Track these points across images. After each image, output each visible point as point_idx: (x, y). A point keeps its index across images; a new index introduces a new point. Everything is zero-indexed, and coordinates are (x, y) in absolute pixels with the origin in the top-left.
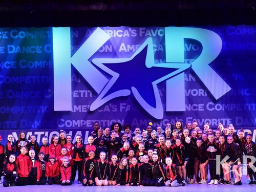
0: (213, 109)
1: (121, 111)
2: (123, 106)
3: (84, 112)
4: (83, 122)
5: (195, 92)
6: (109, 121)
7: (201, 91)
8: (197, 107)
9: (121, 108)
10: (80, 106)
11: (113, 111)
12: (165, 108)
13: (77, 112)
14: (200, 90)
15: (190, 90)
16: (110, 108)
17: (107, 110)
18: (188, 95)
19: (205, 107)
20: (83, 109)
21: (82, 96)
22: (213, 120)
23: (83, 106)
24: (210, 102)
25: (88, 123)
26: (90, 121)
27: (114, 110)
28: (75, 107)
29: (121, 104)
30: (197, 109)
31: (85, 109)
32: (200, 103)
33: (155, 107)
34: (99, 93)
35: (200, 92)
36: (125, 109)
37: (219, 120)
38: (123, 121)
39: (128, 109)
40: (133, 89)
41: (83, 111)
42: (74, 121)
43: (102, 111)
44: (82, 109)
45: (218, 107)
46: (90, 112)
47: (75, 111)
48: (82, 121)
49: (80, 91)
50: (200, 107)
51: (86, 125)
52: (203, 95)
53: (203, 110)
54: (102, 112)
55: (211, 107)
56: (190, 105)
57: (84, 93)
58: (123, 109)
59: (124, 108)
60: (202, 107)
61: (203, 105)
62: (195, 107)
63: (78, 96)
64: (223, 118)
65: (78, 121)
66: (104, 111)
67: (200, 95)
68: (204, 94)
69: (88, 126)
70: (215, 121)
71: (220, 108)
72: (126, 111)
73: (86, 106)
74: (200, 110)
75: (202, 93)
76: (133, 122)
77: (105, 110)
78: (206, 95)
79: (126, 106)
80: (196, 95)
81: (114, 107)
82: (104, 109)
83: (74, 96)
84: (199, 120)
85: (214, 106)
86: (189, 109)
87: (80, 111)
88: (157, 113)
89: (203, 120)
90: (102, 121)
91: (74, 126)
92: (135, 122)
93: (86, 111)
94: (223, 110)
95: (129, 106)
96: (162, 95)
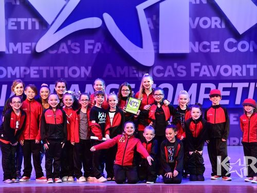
0: (234, 49)
1: (86, 52)
2: (89, 44)
3: (25, 54)
4: (25, 71)
5: (205, 23)
6: (66, 68)
7: (216, 21)
8: (209, 47)
9: (87, 48)
10: (19, 45)
11: (73, 52)
12: (157, 48)
13: (15, 53)
14: (214, 18)
15: (197, 19)
16: (69, 48)
17: (63, 50)
18: (194, 27)
19: (221, 47)
20: (25, 48)
21: (23, 27)
22: (234, 67)
23: (25, 44)
24: (229, 37)
25: (33, 72)
26: (37, 68)
27: (75, 50)
28: (11, 45)
29: (87, 42)
30: (208, 50)
31: (28, 48)
32: (213, 40)
33: (141, 45)
34: (50, 23)
35: (214, 22)
36: (93, 50)
37: (244, 66)
38: (90, 68)
39: (98, 50)
40: (106, 16)
41: (25, 52)
42: (10, 69)
43: (54, 52)
44: (23, 48)
45: (243, 46)
46: (35, 55)
47: (11, 52)
48: (22, 68)
49: (19, 20)
50: (213, 47)
51: (29, 74)
52: (219, 27)
53: (218, 51)
54: (56, 53)
55: (231, 45)
56: (197, 43)
57: (26, 24)
58: (89, 50)
59: (91, 47)
60: (217, 47)
61: (218, 43)
62: (205, 47)
63: (15, 28)
64: (250, 64)
65: (17, 69)
66: (59, 52)
67: (213, 27)
68: (221, 24)
69: (32, 76)
70: (237, 69)
71: (245, 47)
72: (95, 52)
73: (29, 44)
74: (213, 51)
75: (218, 24)
76: (106, 70)
77: (61, 50)
78: (223, 26)
79: (94, 45)
80: (207, 26)
81: (75, 46)
82: (58, 50)
83: (10, 28)
84: (211, 67)
85: (236, 45)
86: (196, 50)
87: (20, 52)
88: (144, 55)
89: (218, 67)
90: (55, 68)
91: (9, 76)
92: (109, 71)
93: (29, 52)
94: (252, 50)
95: (99, 45)
96: (152, 28)
